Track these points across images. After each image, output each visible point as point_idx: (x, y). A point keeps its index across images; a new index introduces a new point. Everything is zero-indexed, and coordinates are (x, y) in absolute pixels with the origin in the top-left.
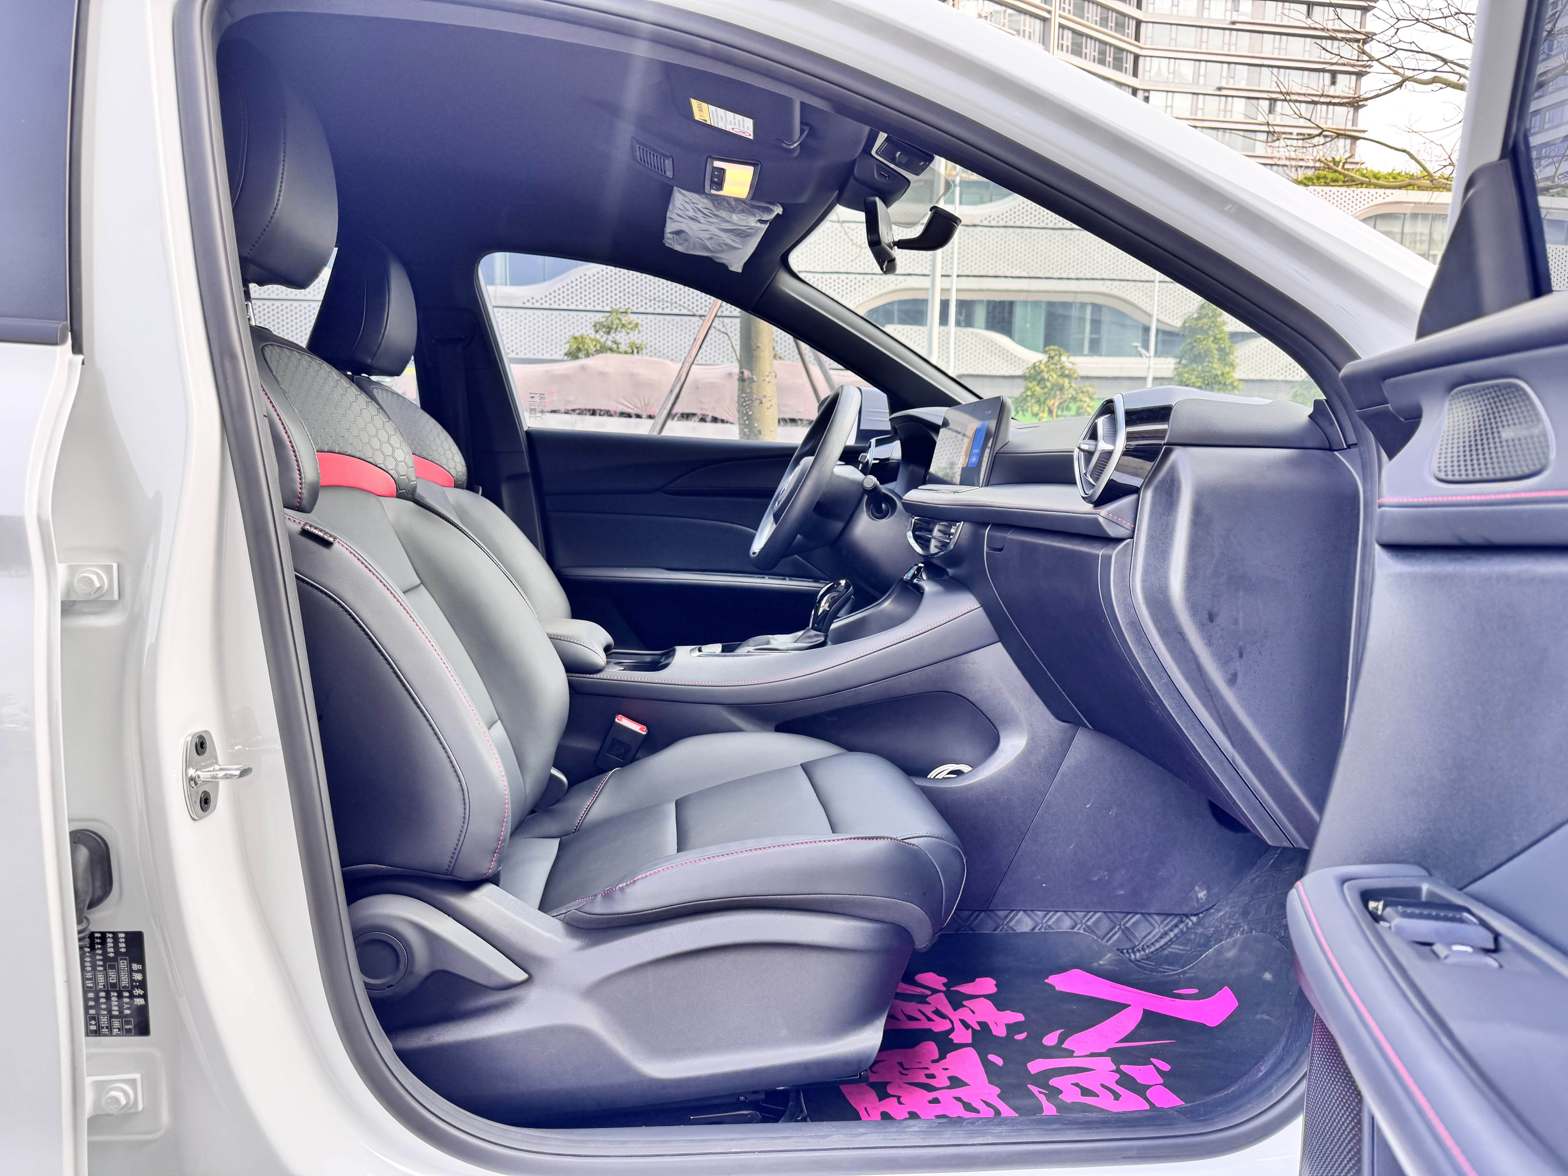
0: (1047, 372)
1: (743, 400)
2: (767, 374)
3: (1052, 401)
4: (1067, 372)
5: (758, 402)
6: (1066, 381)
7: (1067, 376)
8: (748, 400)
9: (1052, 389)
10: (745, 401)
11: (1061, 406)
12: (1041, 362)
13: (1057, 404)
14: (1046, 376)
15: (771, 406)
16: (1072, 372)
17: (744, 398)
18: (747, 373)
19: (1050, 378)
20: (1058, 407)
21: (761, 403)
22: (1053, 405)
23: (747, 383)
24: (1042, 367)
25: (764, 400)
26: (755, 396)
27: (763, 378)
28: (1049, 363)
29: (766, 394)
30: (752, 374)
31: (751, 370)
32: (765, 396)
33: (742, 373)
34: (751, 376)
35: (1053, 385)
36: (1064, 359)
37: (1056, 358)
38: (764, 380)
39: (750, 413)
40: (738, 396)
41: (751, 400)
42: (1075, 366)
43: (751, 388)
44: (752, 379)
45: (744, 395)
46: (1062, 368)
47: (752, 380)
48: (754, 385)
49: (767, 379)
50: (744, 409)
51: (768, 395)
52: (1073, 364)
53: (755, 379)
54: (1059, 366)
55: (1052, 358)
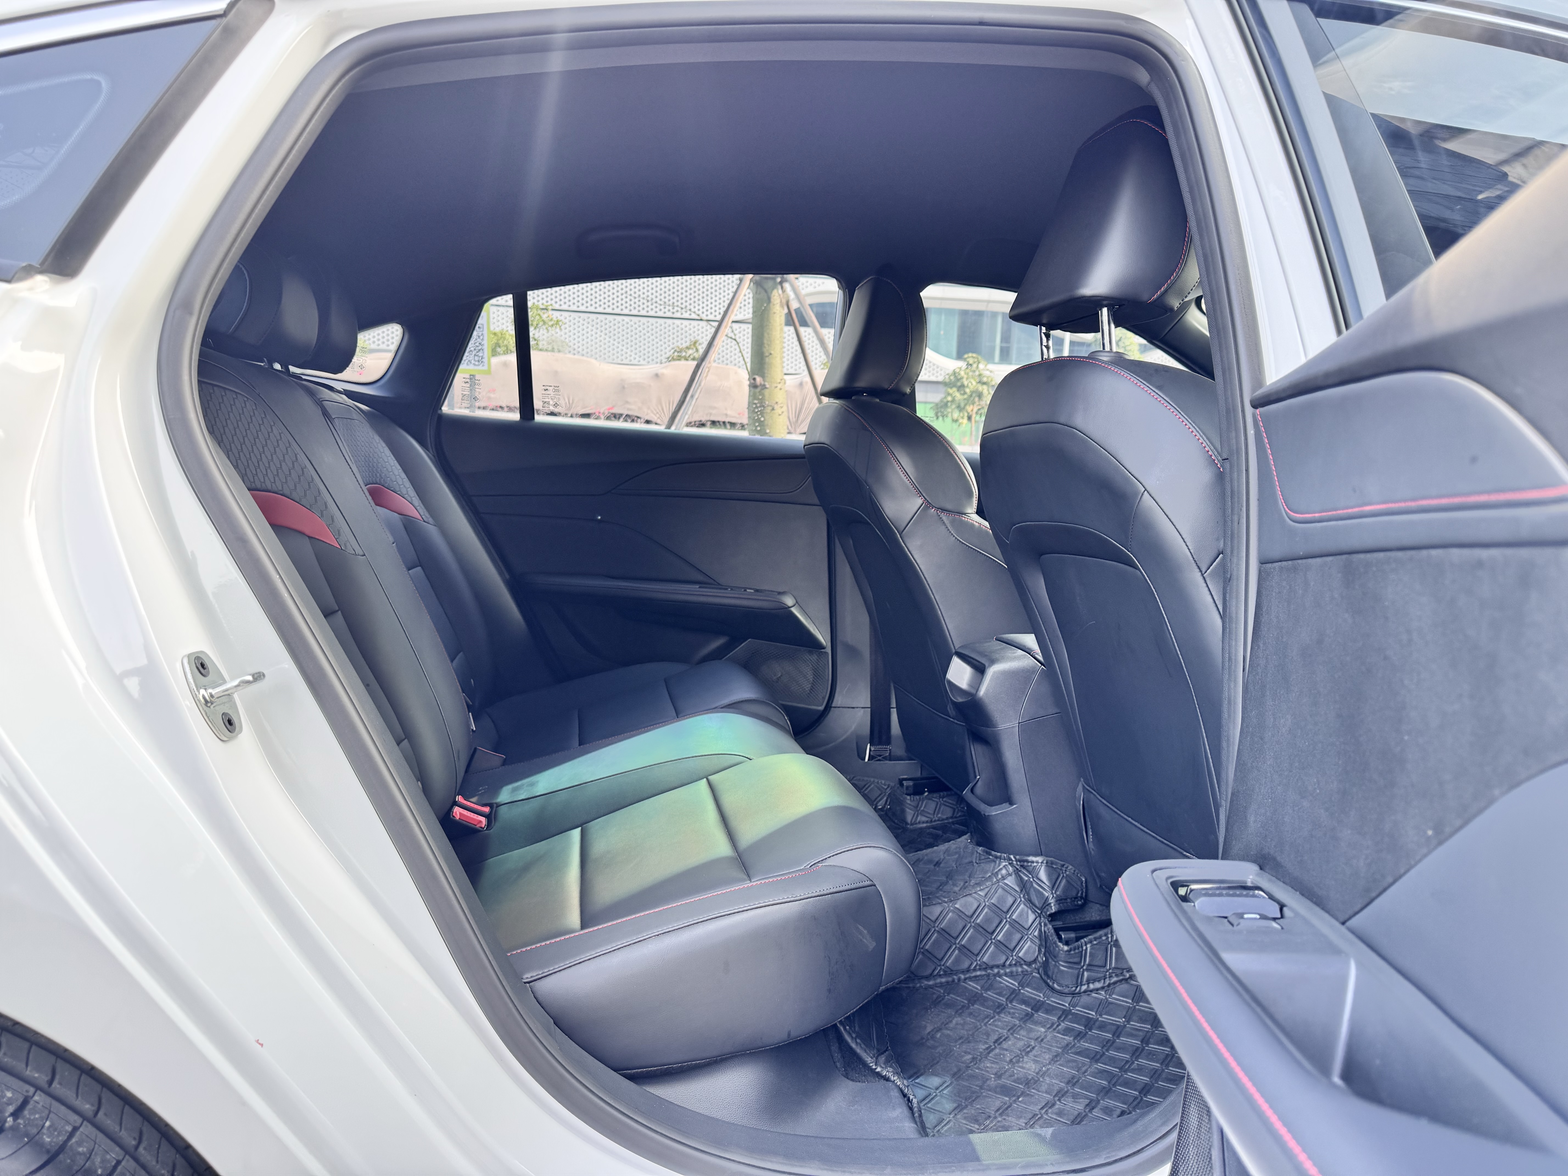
0: (967, 379)
1: (754, 406)
2: (779, 381)
3: (971, 407)
4: (985, 380)
5: (770, 408)
6: (985, 387)
7: (984, 383)
8: (760, 407)
9: (971, 396)
10: (757, 407)
11: (980, 412)
12: (960, 368)
13: (975, 410)
14: (966, 383)
15: (783, 412)
16: (990, 379)
17: (755, 404)
18: (759, 380)
19: (970, 384)
20: (977, 413)
21: (773, 409)
22: (972, 410)
23: (758, 390)
24: (962, 373)
25: (776, 407)
26: (767, 403)
27: (776, 385)
28: (968, 371)
29: (777, 400)
30: (764, 381)
31: (763, 376)
32: (777, 403)
33: (754, 379)
34: (763, 383)
35: (972, 392)
36: (981, 366)
37: (975, 366)
38: (776, 387)
39: (762, 419)
40: (749, 403)
41: (763, 406)
42: (992, 374)
43: (763, 395)
44: (764, 385)
45: (756, 401)
46: (980, 375)
47: (764, 387)
48: (766, 392)
49: (779, 386)
50: (755, 415)
51: (779, 402)
52: (991, 372)
53: (768, 386)
54: (977, 373)
55: (971, 365)
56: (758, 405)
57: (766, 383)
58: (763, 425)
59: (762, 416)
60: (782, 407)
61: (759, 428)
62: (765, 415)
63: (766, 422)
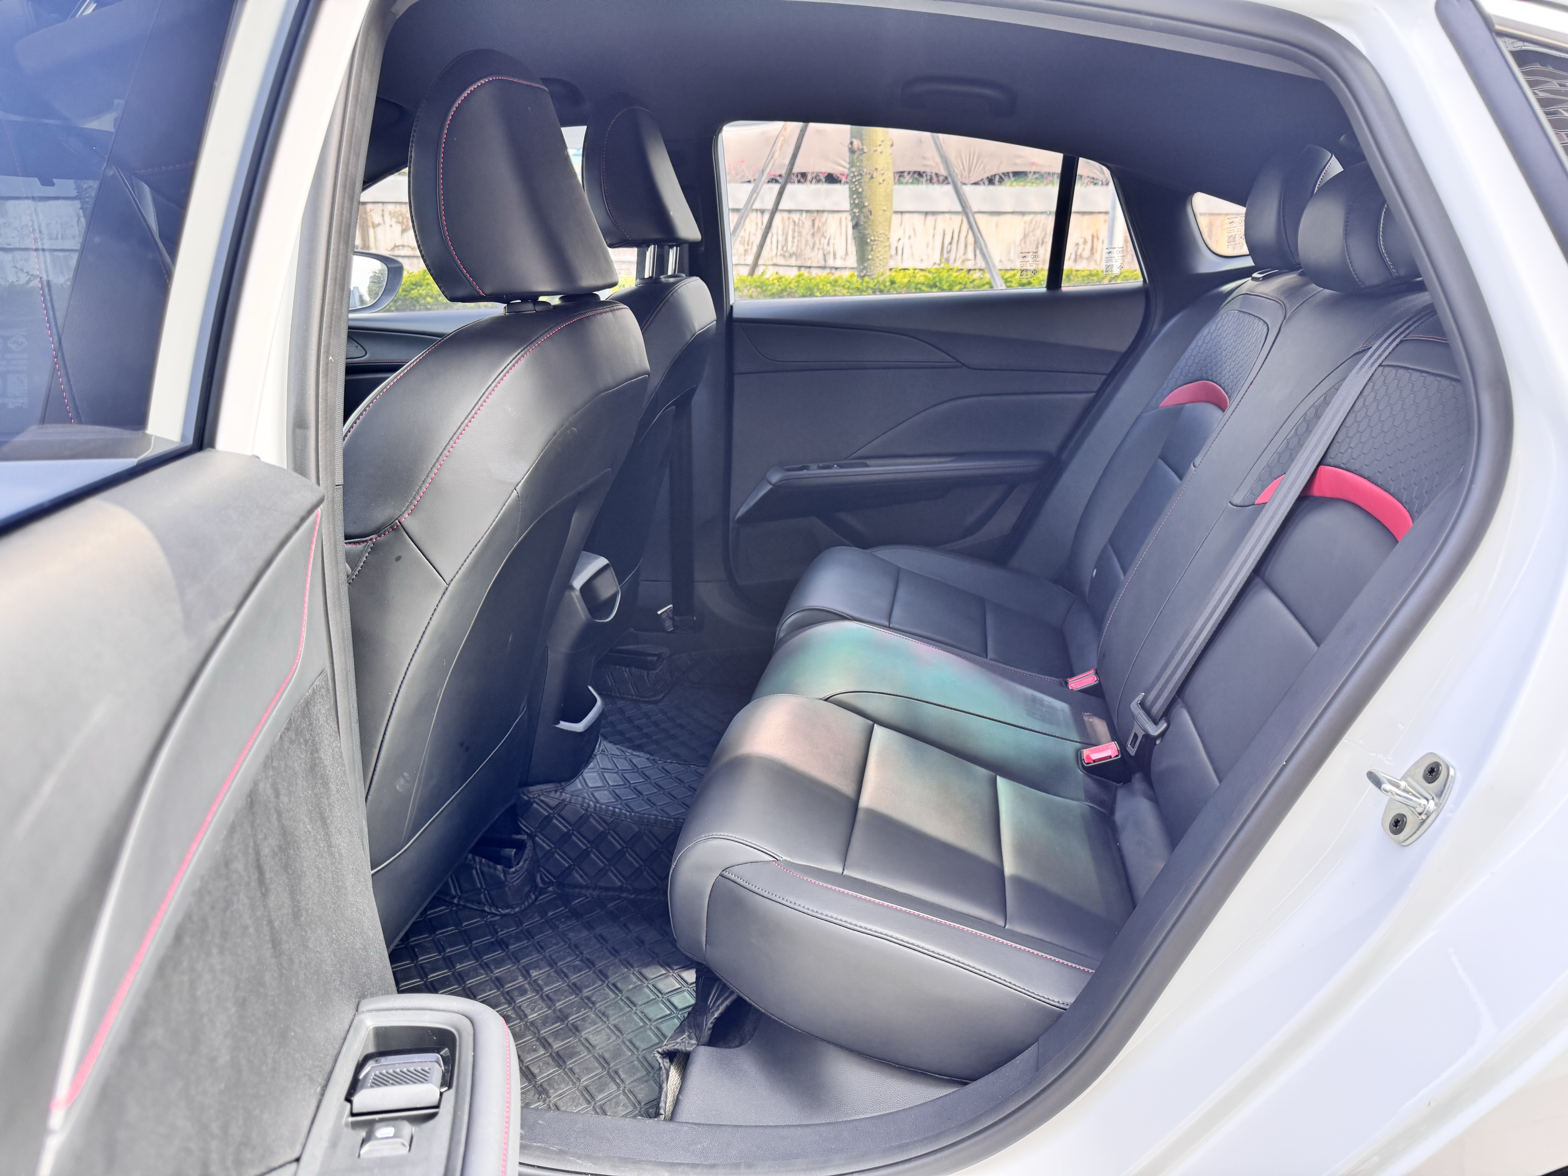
56: (856, 174)
57: (865, 147)
58: (861, 198)
59: (861, 186)
60: (883, 174)
61: (857, 201)
62: (863, 184)
63: (864, 193)
